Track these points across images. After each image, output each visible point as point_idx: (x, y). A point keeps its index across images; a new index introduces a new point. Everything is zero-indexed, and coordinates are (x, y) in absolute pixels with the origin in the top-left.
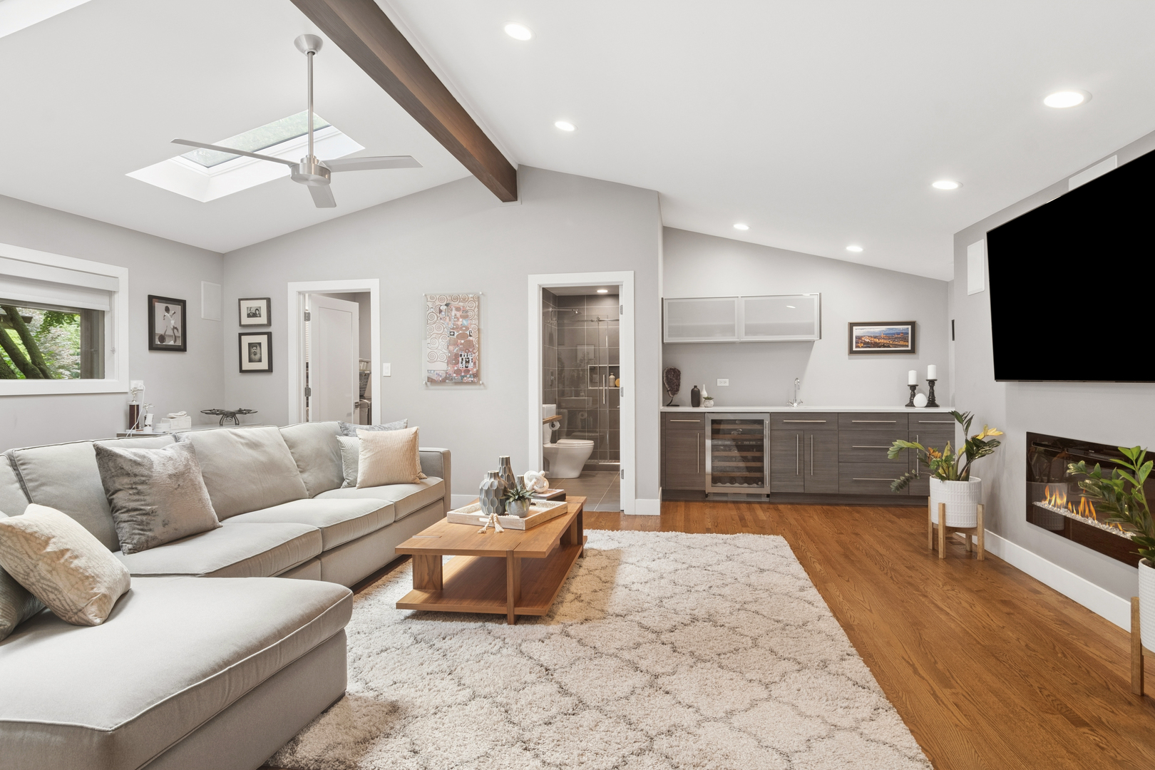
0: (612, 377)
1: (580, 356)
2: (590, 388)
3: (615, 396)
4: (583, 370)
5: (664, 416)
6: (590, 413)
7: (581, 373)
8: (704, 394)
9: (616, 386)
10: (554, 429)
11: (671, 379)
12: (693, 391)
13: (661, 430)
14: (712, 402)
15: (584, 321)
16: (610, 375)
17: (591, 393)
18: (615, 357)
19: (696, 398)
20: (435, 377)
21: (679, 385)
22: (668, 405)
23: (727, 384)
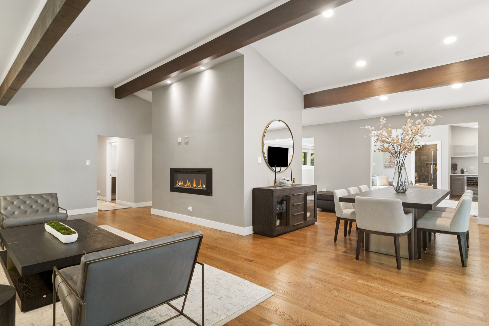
0: (434, 166)
1: (422, 159)
2: (426, 169)
3: (435, 172)
4: (423, 164)
5: (451, 176)
6: (426, 176)
7: (422, 164)
8: (465, 170)
9: (436, 168)
10: (416, 179)
11: (454, 167)
12: (461, 170)
13: (450, 180)
14: (468, 173)
15: (424, 150)
16: (433, 165)
17: (426, 171)
18: (435, 160)
19: (462, 171)
20: (386, 166)
21: (457, 168)
22: (453, 173)
23: (474, 168)
